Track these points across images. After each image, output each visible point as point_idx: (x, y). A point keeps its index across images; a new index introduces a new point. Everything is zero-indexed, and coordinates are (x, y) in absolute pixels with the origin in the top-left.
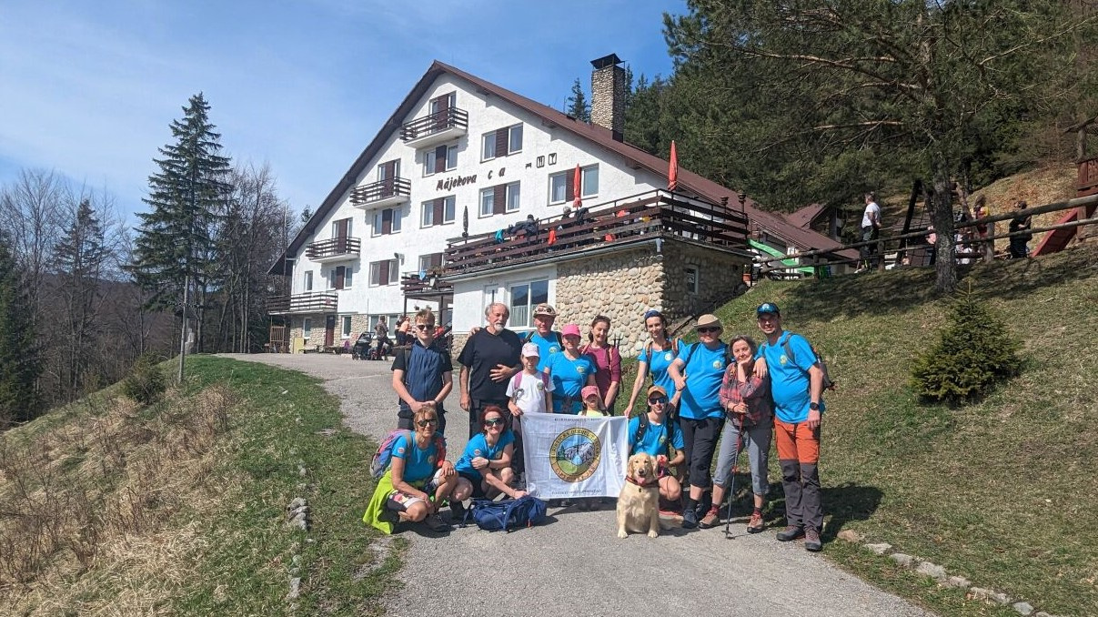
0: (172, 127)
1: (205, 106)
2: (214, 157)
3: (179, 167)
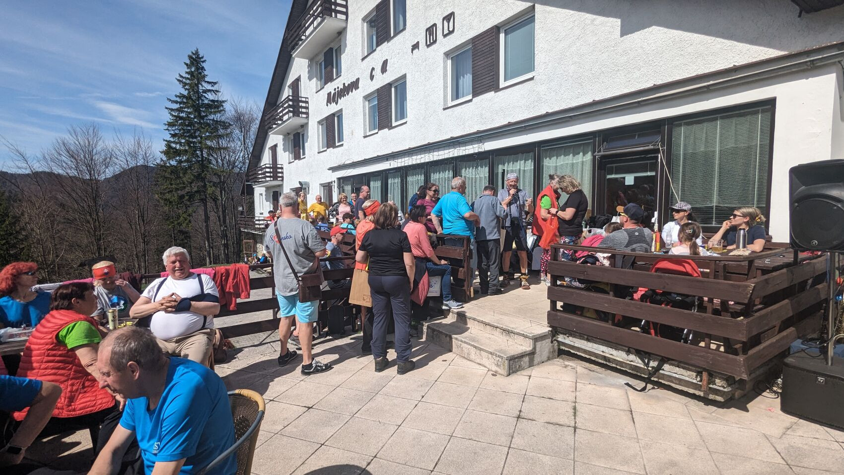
1: (202, 60)
2: (213, 101)
3: (187, 112)
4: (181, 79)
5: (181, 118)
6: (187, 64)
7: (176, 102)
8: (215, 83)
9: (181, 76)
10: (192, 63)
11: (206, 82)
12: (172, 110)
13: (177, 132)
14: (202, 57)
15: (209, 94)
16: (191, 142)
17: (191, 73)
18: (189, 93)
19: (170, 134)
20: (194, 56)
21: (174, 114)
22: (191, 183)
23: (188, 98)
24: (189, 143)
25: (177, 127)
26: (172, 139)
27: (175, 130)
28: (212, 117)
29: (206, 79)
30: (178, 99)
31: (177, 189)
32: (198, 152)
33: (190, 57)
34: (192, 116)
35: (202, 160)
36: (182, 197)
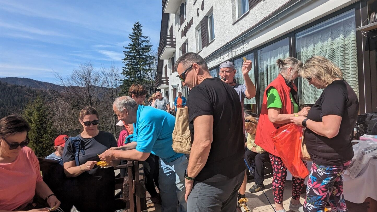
1: (140, 26)
2: (146, 46)
4: (130, 37)
5: (131, 56)
8: (147, 37)
10: (135, 28)
11: (142, 37)
15: (144, 43)
18: (134, 43)
19: (125, 64)
21: (126, 54)
24: (133, 68)
25: (128, 61)
26: (126, 67)
28: (145, 54)
30: (129, 47)
32: (139, 72)
33: (135, 25)
34: (136, 55)
35: (141, 76)
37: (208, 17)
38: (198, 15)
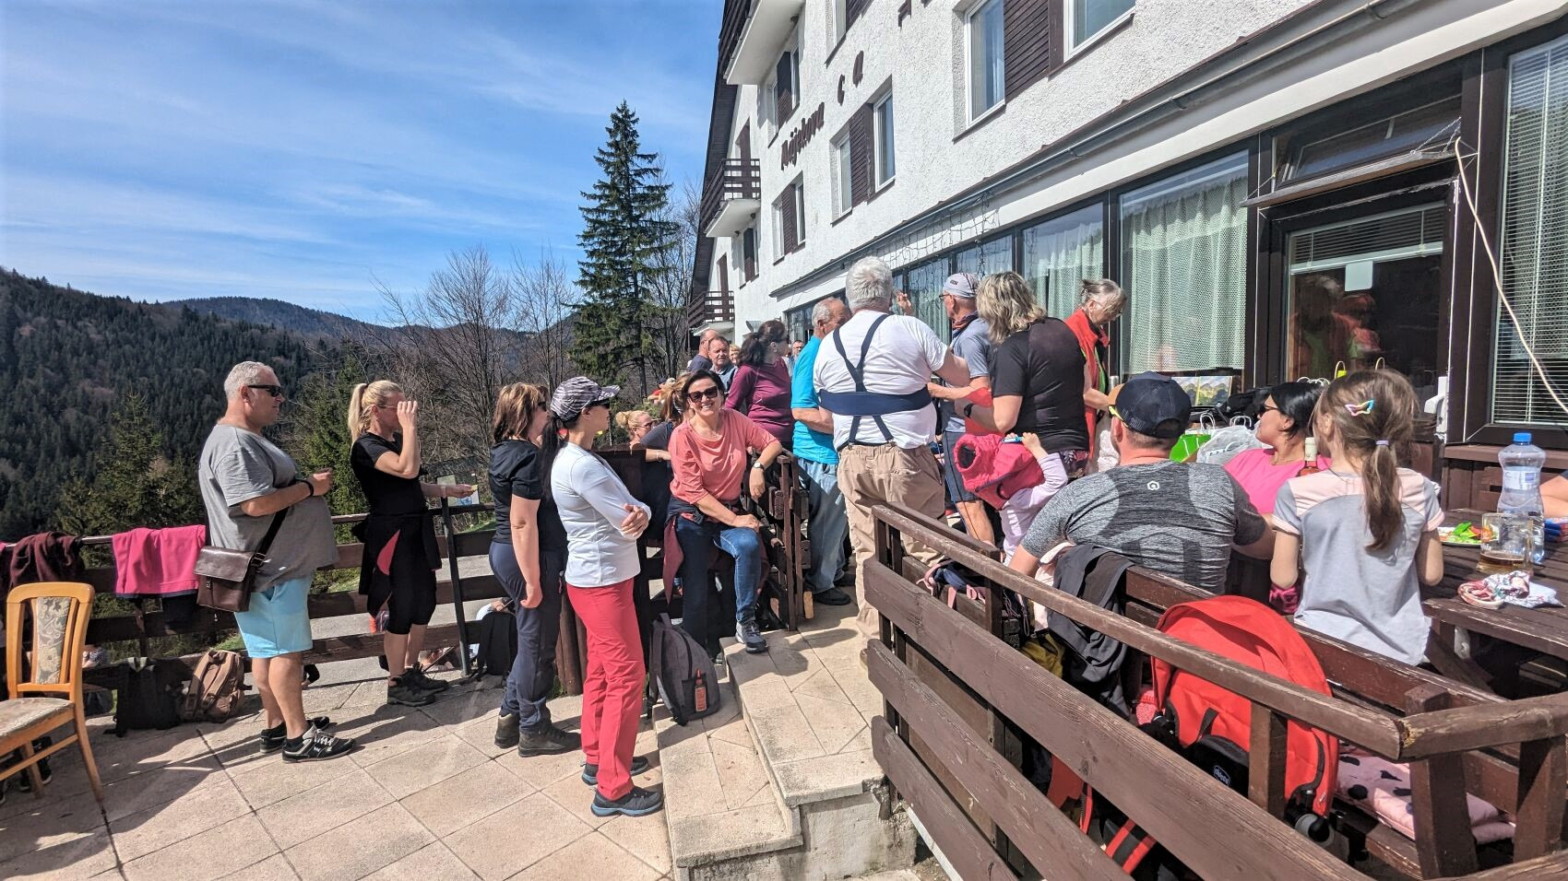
0: (598, 159)
1: (633, 119)
2: (650, 188)
3: (610, 211)
4: (601, 157)
5: (602, 223)
6: (610, 131)
7: (594, 197)
8: (653, 157)
9: (602, 152)
10: (617, 126)
11: (639, 156)
12: (589, 211)
13: (596, 247)
14: (633, 115)
15: (645, 176)
16: (617, 263)
17: (616, 145)
18: (613, 180)
19: (587, 251)
20: (620, 115)
21: (590, 216)
22: (618, 333)
23: (613, 187)
24: (613, 264)
25: (596, 239)
26: (589, 260)
27: (595, 244)
28: (647, 217)
29: (639, 151)
30: (598, 192)
31: (597, 344)
32: (630, 279)
33: (615, 117)
34: (620, 218)
35: (636, 293)
36: (603, 357)
37: (876, 108)
38: (841, 99)
